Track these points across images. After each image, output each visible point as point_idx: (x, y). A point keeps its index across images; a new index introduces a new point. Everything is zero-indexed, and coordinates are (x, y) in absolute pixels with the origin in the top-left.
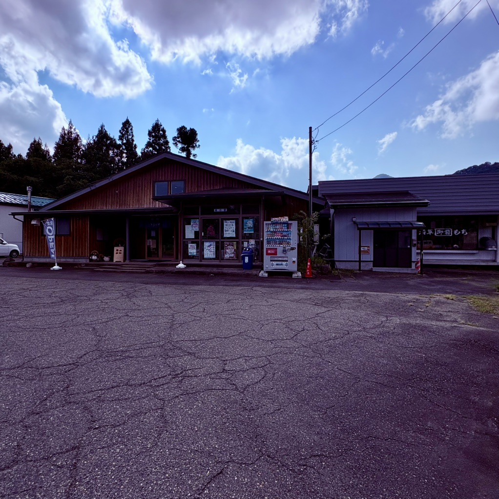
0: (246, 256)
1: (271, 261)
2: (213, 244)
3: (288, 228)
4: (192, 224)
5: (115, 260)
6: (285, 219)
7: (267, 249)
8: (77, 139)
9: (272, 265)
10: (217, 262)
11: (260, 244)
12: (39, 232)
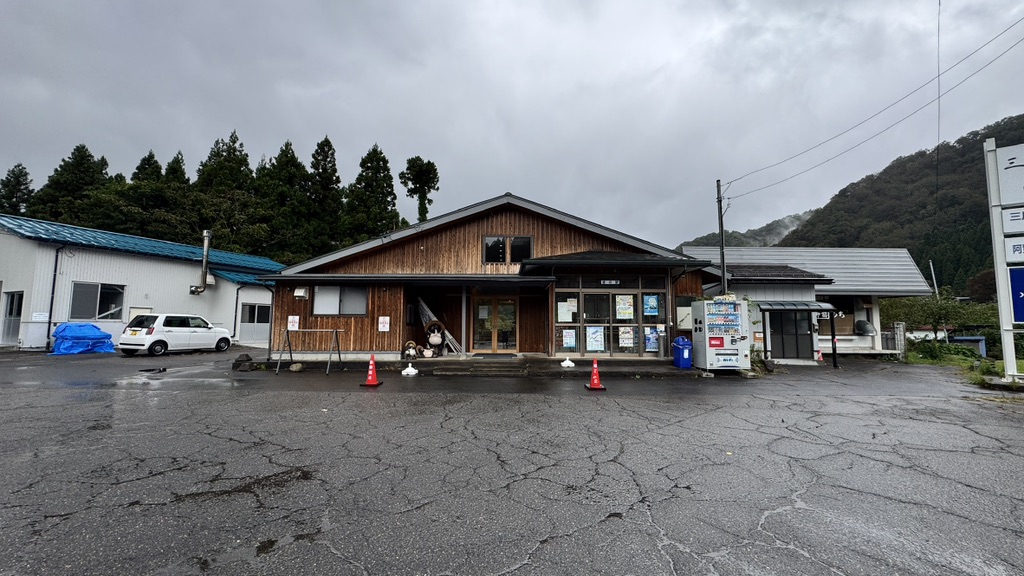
0: (686, 348)
1: (716, 355)
2: (601, 330)
3: (735, 311)
4: (567, 302)
6: (732, 298)
7: (711, 339)
9: (718, 362)
10: (606, 356)
11: (669, 330)
12: (305, 309)
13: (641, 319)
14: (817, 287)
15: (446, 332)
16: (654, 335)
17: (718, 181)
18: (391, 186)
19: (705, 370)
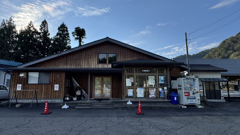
1: (187, 99)
2: (143, 89)
3: (194, 82)
4: (130, 78)
7: (185, 93)
9: (188, 102)
10: (145, 100)
11: (168, 89)
12: (25, 82)
13: (158, 85)
14: (222, 73)
15: (83, 91)
16: (163, 91)
17: (186, 33)
18: (69, 37)
19: (183, 105)
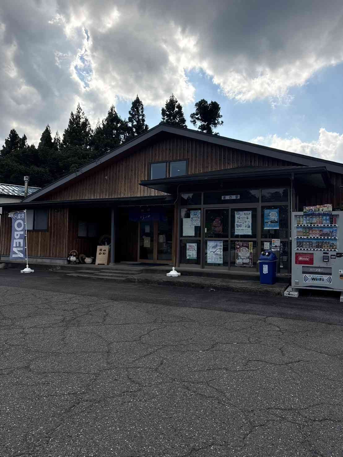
0: (265, 263)
1: (304, 273)
2: (220, 245)
3: (331, 223)
4: (191, 216)
5: (98, 262)
6: (328, 208)
7: (297, 255)
8: (85, 124)
11: (289, 245)
13: (259, 234)
